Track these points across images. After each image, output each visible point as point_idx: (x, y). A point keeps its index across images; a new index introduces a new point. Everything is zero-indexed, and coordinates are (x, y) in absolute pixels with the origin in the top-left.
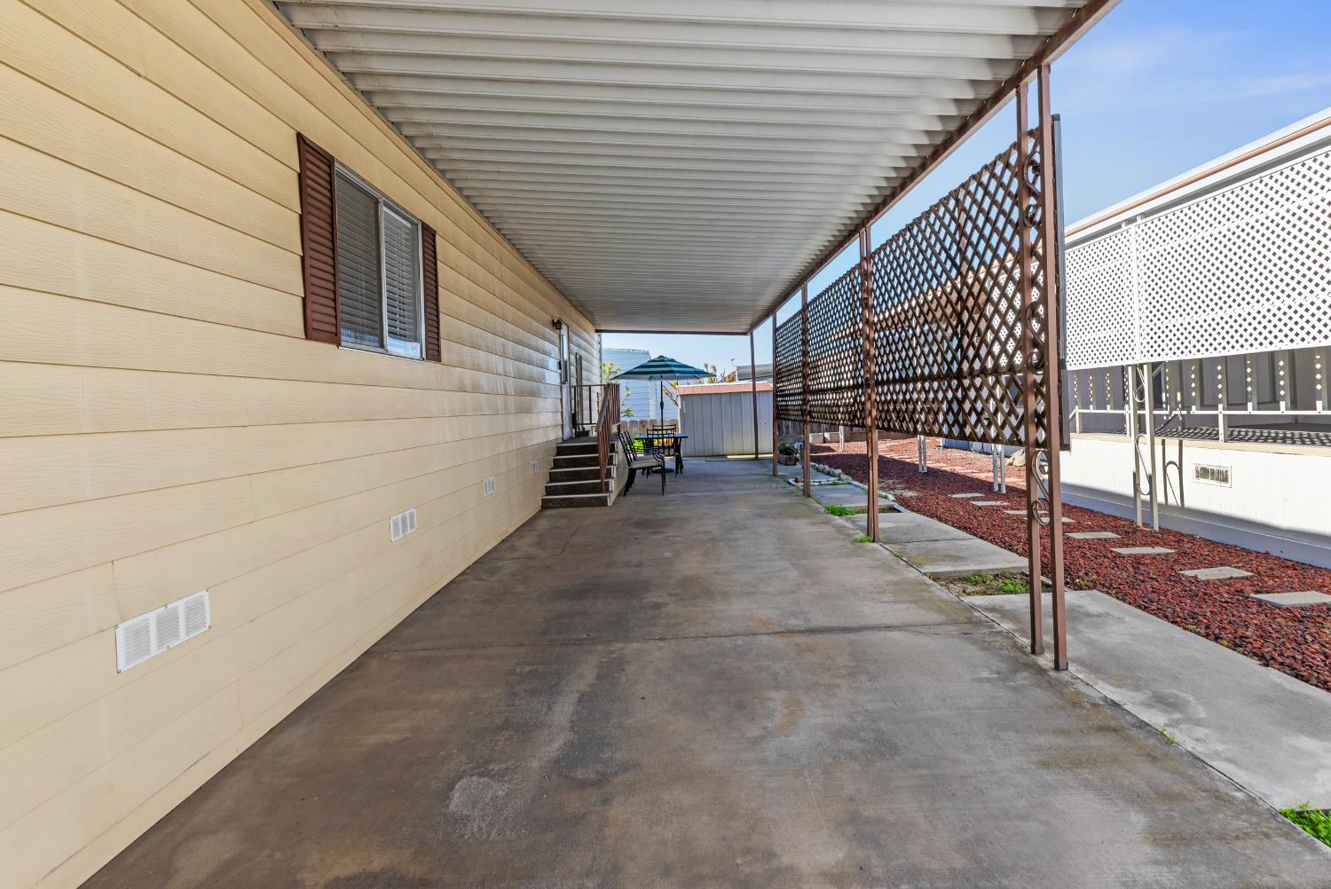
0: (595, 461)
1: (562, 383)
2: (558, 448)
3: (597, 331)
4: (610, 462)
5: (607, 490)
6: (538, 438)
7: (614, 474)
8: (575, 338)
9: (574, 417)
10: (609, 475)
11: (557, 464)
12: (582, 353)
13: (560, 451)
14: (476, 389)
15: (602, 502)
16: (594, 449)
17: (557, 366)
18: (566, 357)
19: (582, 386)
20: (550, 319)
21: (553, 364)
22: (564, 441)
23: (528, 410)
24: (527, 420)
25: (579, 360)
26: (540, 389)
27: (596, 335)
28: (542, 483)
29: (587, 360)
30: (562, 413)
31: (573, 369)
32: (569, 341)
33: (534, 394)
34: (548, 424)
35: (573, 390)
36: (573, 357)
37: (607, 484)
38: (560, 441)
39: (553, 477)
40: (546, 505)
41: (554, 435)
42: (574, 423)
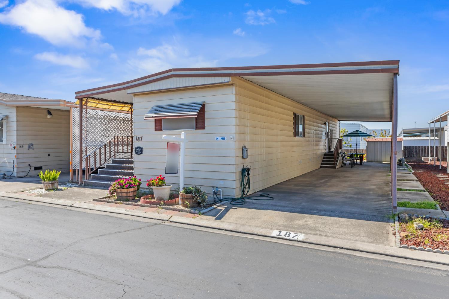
0: (333, 158)
1: (326, 138)
2: (324, 154)
3: (338, 121)
4: (338, 158)
5: (336, 165)
6: (320, 152)
7: (338, 161)
8: (330, 125)
9: (329, 147)
10: (337, 161)
11: (324, 158)
12: (333, 129)
13: (325, 155)
14: (309, 141)
15: (335, 168)
16: (333, 155)
17: (325, 134)
18: (327, 131)
19: (332, 139)
20: (323, 122)
21: (324, 134)
22: (326, 153)
23: (317, 145)
24: (317, 147)
25: (332, 131)
26: (320, 140)
27: (338, 122)
28: (320, 162)
29: (334, 130)
30: (326, 146)
31: (330, 134)
32: (329, 126)
33: (319, 141)
34: (322, 148)
35: (329, 140)
36: (330, 131)
37: (336, 164)
38: (325, 153)
39: (323, 161)
40: (321, 167)
41: (324, 151)
42: (329, 149)
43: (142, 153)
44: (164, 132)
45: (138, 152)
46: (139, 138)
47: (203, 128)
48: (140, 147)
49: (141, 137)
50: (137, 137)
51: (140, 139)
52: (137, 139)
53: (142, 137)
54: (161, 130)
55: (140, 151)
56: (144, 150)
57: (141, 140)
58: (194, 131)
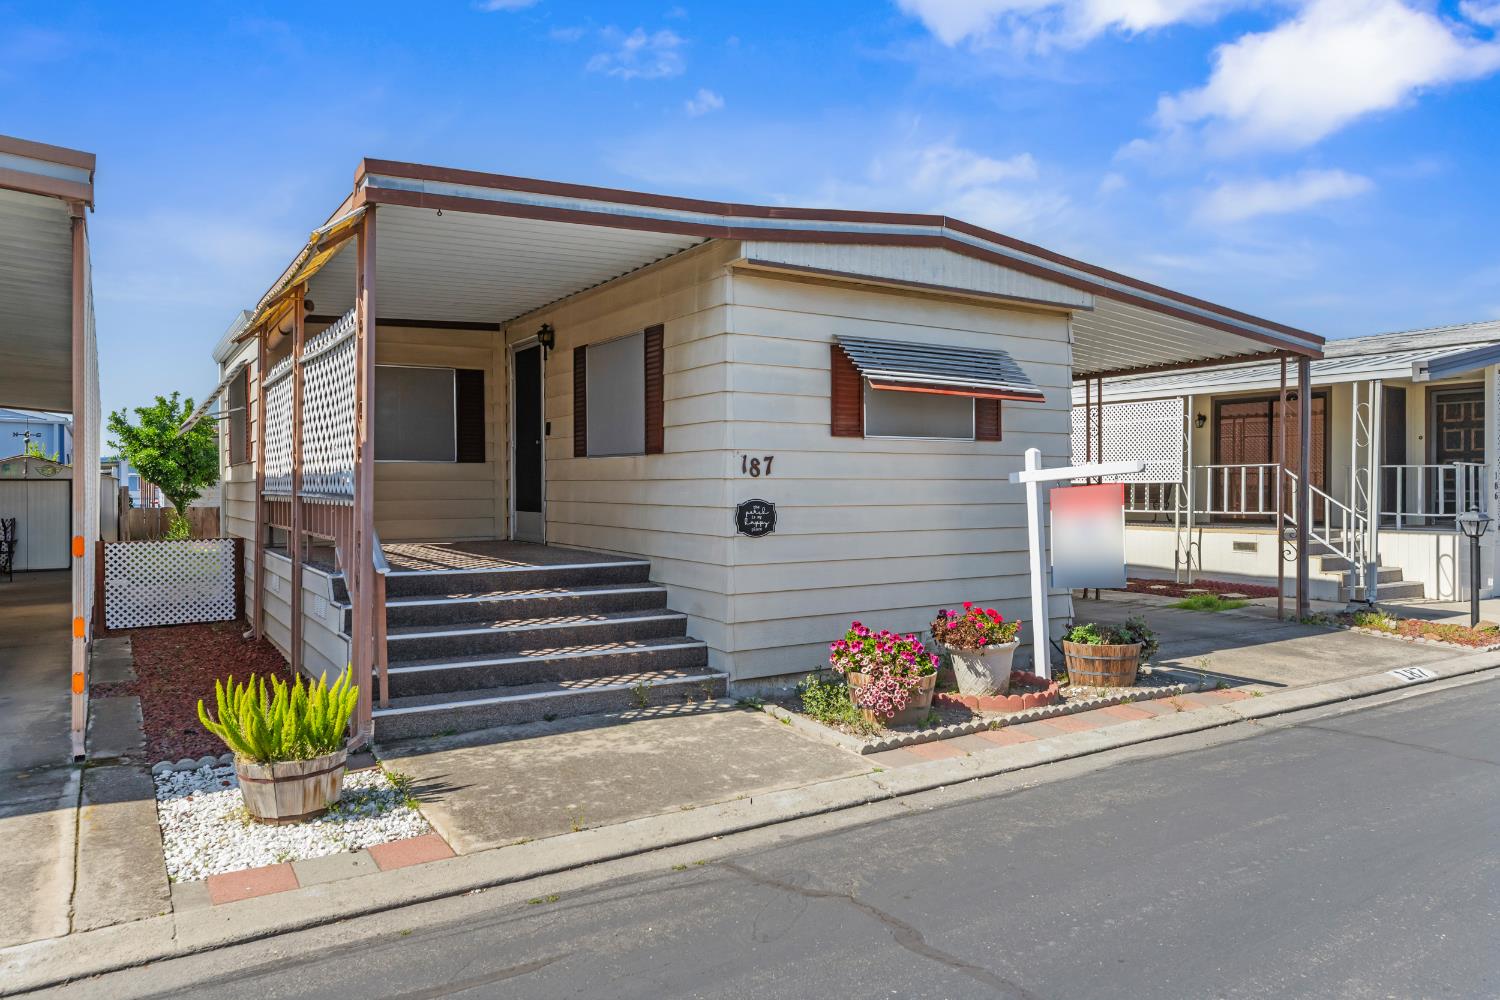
43: (771, 528)
44: (871, 442)
45: (753, 526)
46: (755, 463)
47: (996, 436)
48: (761, 504)
49: (766, 459)
50: (745, 457)
51: (763, 466)
52: (748, 466)
53: (769, 459)
54: (858, 432)
55: (765, 518)
56: (781, 515)
57: (768, 471)
58: (970, 444)
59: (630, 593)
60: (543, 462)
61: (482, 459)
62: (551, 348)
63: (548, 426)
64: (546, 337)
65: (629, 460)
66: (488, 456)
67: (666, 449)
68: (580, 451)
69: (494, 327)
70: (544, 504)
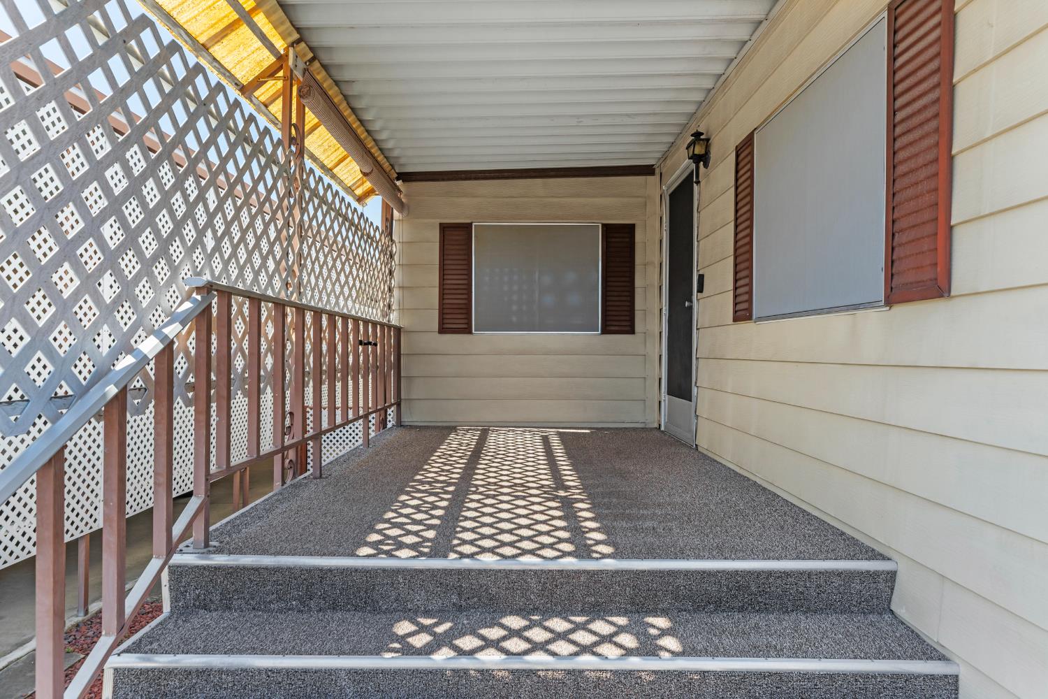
59: (857, 676)
60: (695, 331)
61: (632, 331)
62: (706, 166)
63: (701, 278)
64: (699, 150)
65: (839, 322)
66: (639, 326)
67: (958, 285)
68: (743, 313)
69: (647, 170)
70: (695, 390)
